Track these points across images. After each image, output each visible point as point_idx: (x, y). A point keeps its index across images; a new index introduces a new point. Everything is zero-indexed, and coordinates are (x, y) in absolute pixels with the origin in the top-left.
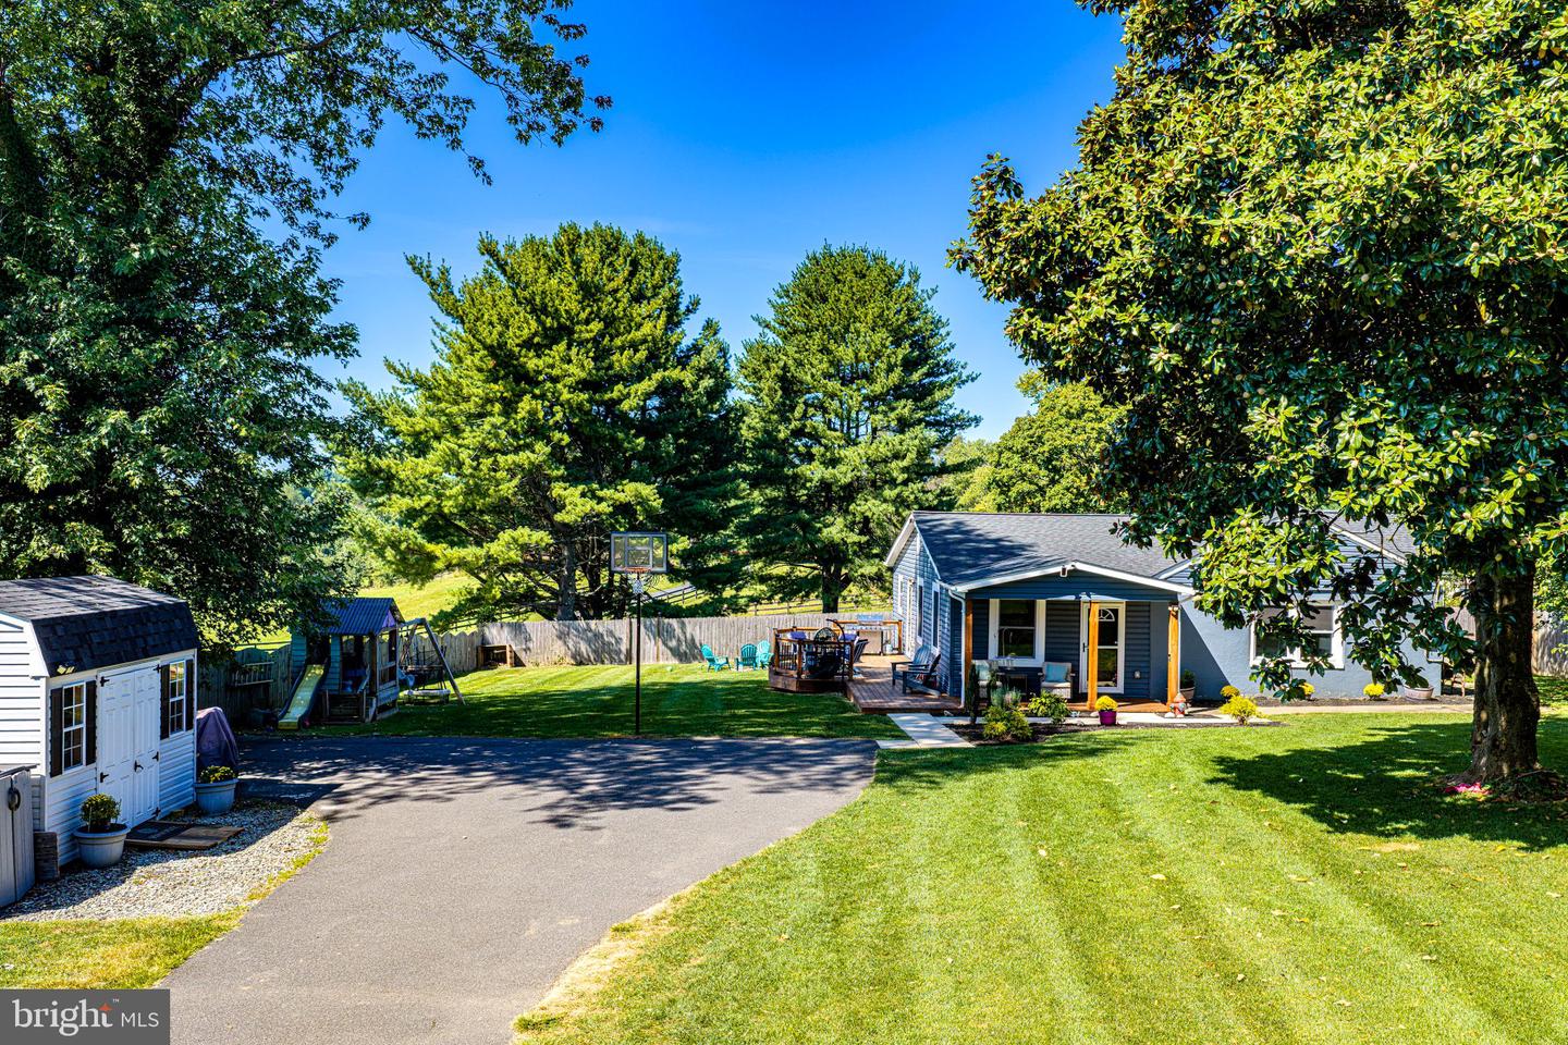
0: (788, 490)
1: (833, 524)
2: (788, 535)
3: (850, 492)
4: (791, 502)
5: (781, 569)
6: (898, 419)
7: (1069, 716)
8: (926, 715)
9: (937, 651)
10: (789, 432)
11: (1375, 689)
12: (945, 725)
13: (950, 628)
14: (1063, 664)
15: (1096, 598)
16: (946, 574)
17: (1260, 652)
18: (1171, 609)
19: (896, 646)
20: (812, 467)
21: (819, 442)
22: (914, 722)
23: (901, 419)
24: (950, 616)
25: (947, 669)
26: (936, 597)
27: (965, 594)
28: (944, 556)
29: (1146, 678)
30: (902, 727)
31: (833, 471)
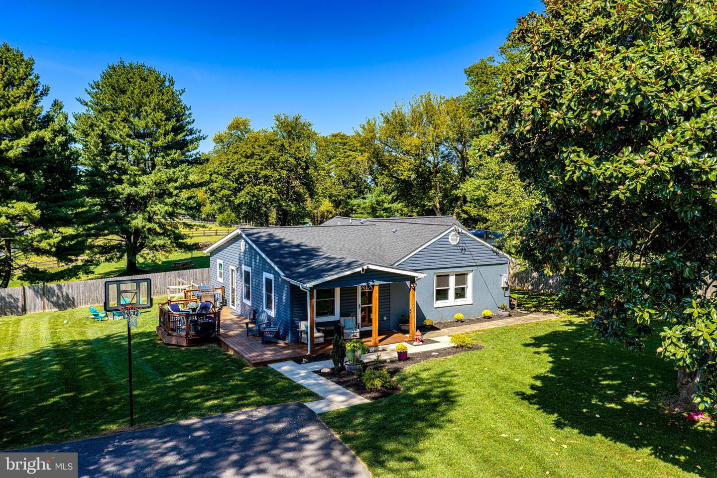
1: (136, 218)
6: (171, 160)
7: (369, 352)
8: (292, 362)
9: (272, 313)
10: (108, 167)
11: (488, 313)
12: (315, 372)
13: (289, 303)
14: (351, 318)
15: (377, 283)
16: (287, 272)
17: (437, 299)
18: (412, 285)
19: (221, 301)
20: (123, 187)
21: (125, 172)
22: (295, 372)
23: (173, 160)
24: (289, 296)
25: (285, 325)
26: (268, 281)
27: (310, 288)
28: (277, 259)
29: (389, 319)
30: (295, 381)
31: (136, 189)
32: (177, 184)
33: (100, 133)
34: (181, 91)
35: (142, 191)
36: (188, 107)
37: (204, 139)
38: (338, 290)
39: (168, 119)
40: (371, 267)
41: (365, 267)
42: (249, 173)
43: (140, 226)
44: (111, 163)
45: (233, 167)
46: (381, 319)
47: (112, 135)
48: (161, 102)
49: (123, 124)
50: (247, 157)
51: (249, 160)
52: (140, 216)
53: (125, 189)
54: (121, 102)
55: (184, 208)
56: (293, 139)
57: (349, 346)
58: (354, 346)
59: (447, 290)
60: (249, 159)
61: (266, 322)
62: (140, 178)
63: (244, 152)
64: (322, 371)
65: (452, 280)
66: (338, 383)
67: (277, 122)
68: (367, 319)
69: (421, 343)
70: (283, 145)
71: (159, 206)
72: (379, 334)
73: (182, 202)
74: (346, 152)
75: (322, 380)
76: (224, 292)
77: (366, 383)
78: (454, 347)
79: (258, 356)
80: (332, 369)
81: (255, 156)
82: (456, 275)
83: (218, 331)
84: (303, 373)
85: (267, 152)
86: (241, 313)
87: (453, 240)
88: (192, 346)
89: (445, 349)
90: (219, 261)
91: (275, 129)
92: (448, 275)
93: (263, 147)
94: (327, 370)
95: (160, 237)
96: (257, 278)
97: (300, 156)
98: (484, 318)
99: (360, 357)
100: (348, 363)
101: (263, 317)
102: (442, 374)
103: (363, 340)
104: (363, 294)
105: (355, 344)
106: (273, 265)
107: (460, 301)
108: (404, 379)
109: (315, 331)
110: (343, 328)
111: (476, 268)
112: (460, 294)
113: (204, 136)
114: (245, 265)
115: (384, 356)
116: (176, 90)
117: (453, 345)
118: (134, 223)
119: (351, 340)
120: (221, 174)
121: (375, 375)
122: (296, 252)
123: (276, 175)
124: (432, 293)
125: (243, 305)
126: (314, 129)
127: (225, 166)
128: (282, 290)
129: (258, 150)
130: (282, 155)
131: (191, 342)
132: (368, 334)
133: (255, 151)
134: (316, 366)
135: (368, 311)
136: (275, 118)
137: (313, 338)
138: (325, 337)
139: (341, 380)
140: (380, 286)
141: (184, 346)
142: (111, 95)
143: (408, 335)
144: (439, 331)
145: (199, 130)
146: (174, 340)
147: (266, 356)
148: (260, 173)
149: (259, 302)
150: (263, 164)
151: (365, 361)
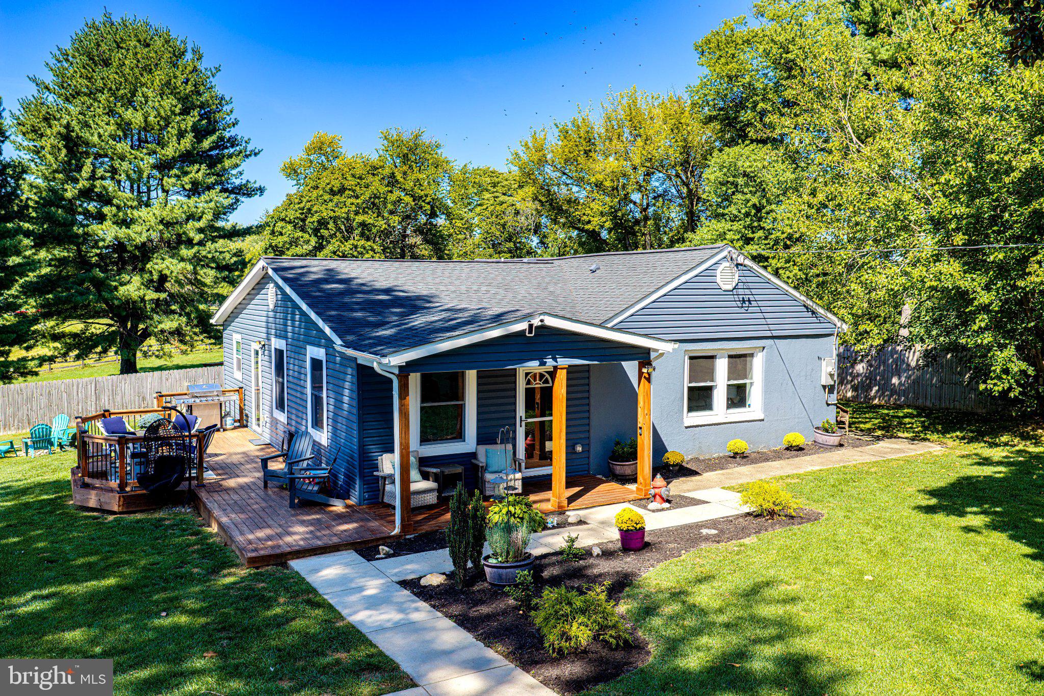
0: (79, 250)
1: (129, 282)
2: (82, 294)
3: (145, 252)
4: (82, 262)
5: (74, 326)
6: (191, 182)
7: (545, 528)
8: (351, 556)
9: (323, 437)
10: (76, 191)
11: (798, 438)
12: (404, 584)
13: (355, 411)
14: (500, 447)
15: (563, 362)
16: (350, 338)
17: (690, 409)
18: (645, 370)
19: (238, 417)
20: (104, 227)
21: (108, 201)
22: (353, 585)
23: (195, 183)
24: (355, 396)
25: (348, 462)
26: (316, 364)
27: (400, 367)
28: (333, 313)
29: (586, 451)
30: (344, 612)
31: (127, 231)
32: (202, 224)
33: (63, 131)
34: (214, 71)
35: (138, 234)
36: (228, 99)
37: (256, 154)
38: (471, 376)
39: (185, 112)
40: (551, 322)
41: (536, 322)
42: (335, 219)
43: (135, 295)
44: (83, 184)
45: (309, 210)
46: (570, 450)
47: (85, 134)
48: (173, 80)
49: (105, 118)
50: (333, 193)
51: (336, 199)
52: (136, 279)
53: (107, 232)
54: (102, 79)
55: (213, 265)
56: (411, 167)
57: (496, 514)
58: (509, 512)
59: (710, 389)
60: (338, 197)
61: (308, 456)
62: (135, 213)
63: (328, 184)
64: (423, 582)
65: (722, 366)
66: (464, 622)
67: (385, 142)
68: (537, 452)
69: (667, 505)
70: (393, 175)
71: (168, 261)
72: (569, 485)
73: (210, 256)
74: (497, 197)
75: (422, 612)
76: (242, 400)
77: (545, 630)
78: (748, 514)
79: (269, 538)
80: (450, 576)
81: (347, 192)
82: (730, 357)
83: (199, 477)
84: (373, 587)
85: (367, 186)
86: (271, 440)
87: (726, 278)
88: (134, 512)
89: (728, 520)
90: (237, 337)
91: (381, 152)
92: (712, 357)
93: (360, 178)
94: (435, 580)
95: (171, 317)
96: (296, 362)
97: (422, 193)
98: (787, 449)
99: (525, 543)
100: (492, 561)
101: (304, 447)
102: (753, 593)
103: (532, 498)
104: (530, 393)
105: (512, 509)
106: (320, 323)
107: (737, 414)
108: (649, 610)
109: (414, 474)
110: (485, 469)
111: (770, 342)
112: (738, 396)
113: (257, 151)
114: (276, 336)
115: (586, 540)
116: (206, 69)
117: (746, 509)
118: (122, 290)
119: (501, 499)
120: (290, 222)
121: (570, 604)
122: (381, 301)
123: (382, 224)
124: (679, 396)
125: (274, 422)
126: (445, 153)
127: (297, 206)
128: (341, 383)
129: (351, 182)
130: (391, 192)
131: (131, 503)
132: (543, 484)
133: (346, 184)
134: (409, 567)
135: (541, 433)
136: (381, 135)
137: (406, 493)
138: (440, 490)
139: (473, 613)
140: (571, 370)
141: (113, 513)
142: (84, 67)
143: (632, 487)
144: (697, 478)
145: (246, 139)
146: (93, 497)
147: (288, 539)
148: (354, 220)
149: (300, 414)
150: (357, 205)
151: (537, 552)
